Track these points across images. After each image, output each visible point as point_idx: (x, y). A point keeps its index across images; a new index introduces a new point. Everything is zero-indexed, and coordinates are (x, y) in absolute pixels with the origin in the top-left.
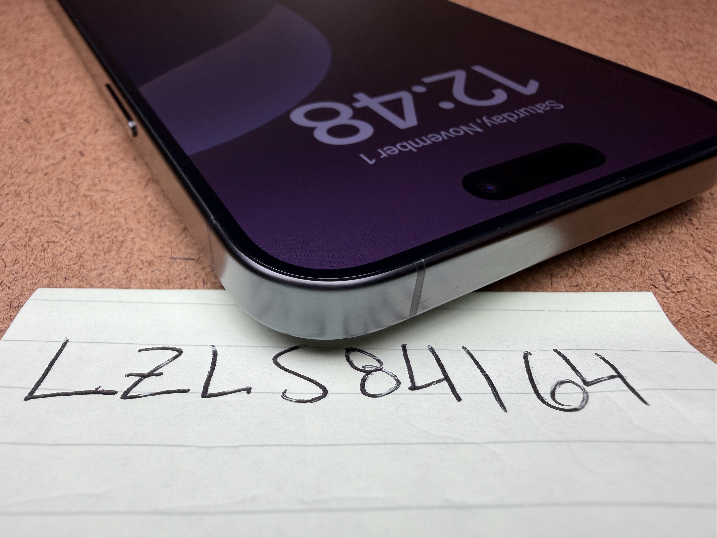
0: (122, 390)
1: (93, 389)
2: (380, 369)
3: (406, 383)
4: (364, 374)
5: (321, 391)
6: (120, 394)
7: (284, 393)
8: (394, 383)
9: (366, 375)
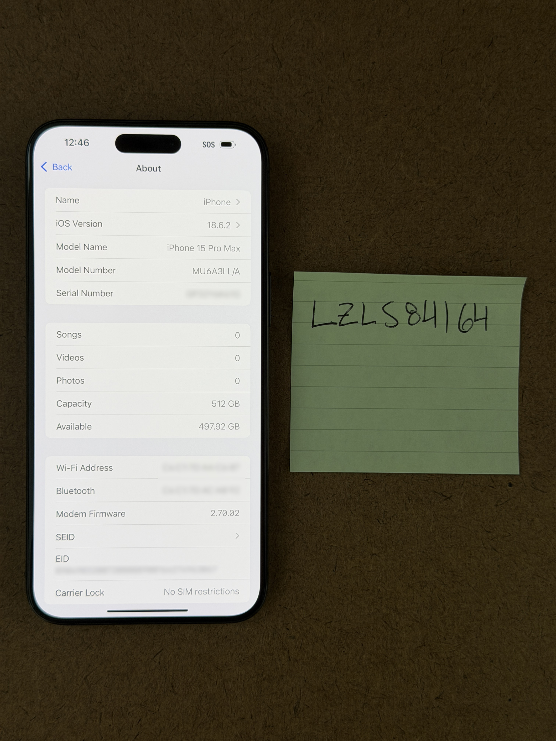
0: (338, 322)
1: (330, 322)
2: (415, 312)
3: (422, 319)
4: (410, 314)
5: (396, 322)
6: (338, 324)
7: (386, 323)
8: (419, 318)
9: (411, 315)
